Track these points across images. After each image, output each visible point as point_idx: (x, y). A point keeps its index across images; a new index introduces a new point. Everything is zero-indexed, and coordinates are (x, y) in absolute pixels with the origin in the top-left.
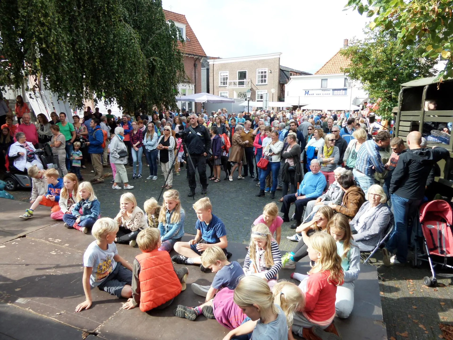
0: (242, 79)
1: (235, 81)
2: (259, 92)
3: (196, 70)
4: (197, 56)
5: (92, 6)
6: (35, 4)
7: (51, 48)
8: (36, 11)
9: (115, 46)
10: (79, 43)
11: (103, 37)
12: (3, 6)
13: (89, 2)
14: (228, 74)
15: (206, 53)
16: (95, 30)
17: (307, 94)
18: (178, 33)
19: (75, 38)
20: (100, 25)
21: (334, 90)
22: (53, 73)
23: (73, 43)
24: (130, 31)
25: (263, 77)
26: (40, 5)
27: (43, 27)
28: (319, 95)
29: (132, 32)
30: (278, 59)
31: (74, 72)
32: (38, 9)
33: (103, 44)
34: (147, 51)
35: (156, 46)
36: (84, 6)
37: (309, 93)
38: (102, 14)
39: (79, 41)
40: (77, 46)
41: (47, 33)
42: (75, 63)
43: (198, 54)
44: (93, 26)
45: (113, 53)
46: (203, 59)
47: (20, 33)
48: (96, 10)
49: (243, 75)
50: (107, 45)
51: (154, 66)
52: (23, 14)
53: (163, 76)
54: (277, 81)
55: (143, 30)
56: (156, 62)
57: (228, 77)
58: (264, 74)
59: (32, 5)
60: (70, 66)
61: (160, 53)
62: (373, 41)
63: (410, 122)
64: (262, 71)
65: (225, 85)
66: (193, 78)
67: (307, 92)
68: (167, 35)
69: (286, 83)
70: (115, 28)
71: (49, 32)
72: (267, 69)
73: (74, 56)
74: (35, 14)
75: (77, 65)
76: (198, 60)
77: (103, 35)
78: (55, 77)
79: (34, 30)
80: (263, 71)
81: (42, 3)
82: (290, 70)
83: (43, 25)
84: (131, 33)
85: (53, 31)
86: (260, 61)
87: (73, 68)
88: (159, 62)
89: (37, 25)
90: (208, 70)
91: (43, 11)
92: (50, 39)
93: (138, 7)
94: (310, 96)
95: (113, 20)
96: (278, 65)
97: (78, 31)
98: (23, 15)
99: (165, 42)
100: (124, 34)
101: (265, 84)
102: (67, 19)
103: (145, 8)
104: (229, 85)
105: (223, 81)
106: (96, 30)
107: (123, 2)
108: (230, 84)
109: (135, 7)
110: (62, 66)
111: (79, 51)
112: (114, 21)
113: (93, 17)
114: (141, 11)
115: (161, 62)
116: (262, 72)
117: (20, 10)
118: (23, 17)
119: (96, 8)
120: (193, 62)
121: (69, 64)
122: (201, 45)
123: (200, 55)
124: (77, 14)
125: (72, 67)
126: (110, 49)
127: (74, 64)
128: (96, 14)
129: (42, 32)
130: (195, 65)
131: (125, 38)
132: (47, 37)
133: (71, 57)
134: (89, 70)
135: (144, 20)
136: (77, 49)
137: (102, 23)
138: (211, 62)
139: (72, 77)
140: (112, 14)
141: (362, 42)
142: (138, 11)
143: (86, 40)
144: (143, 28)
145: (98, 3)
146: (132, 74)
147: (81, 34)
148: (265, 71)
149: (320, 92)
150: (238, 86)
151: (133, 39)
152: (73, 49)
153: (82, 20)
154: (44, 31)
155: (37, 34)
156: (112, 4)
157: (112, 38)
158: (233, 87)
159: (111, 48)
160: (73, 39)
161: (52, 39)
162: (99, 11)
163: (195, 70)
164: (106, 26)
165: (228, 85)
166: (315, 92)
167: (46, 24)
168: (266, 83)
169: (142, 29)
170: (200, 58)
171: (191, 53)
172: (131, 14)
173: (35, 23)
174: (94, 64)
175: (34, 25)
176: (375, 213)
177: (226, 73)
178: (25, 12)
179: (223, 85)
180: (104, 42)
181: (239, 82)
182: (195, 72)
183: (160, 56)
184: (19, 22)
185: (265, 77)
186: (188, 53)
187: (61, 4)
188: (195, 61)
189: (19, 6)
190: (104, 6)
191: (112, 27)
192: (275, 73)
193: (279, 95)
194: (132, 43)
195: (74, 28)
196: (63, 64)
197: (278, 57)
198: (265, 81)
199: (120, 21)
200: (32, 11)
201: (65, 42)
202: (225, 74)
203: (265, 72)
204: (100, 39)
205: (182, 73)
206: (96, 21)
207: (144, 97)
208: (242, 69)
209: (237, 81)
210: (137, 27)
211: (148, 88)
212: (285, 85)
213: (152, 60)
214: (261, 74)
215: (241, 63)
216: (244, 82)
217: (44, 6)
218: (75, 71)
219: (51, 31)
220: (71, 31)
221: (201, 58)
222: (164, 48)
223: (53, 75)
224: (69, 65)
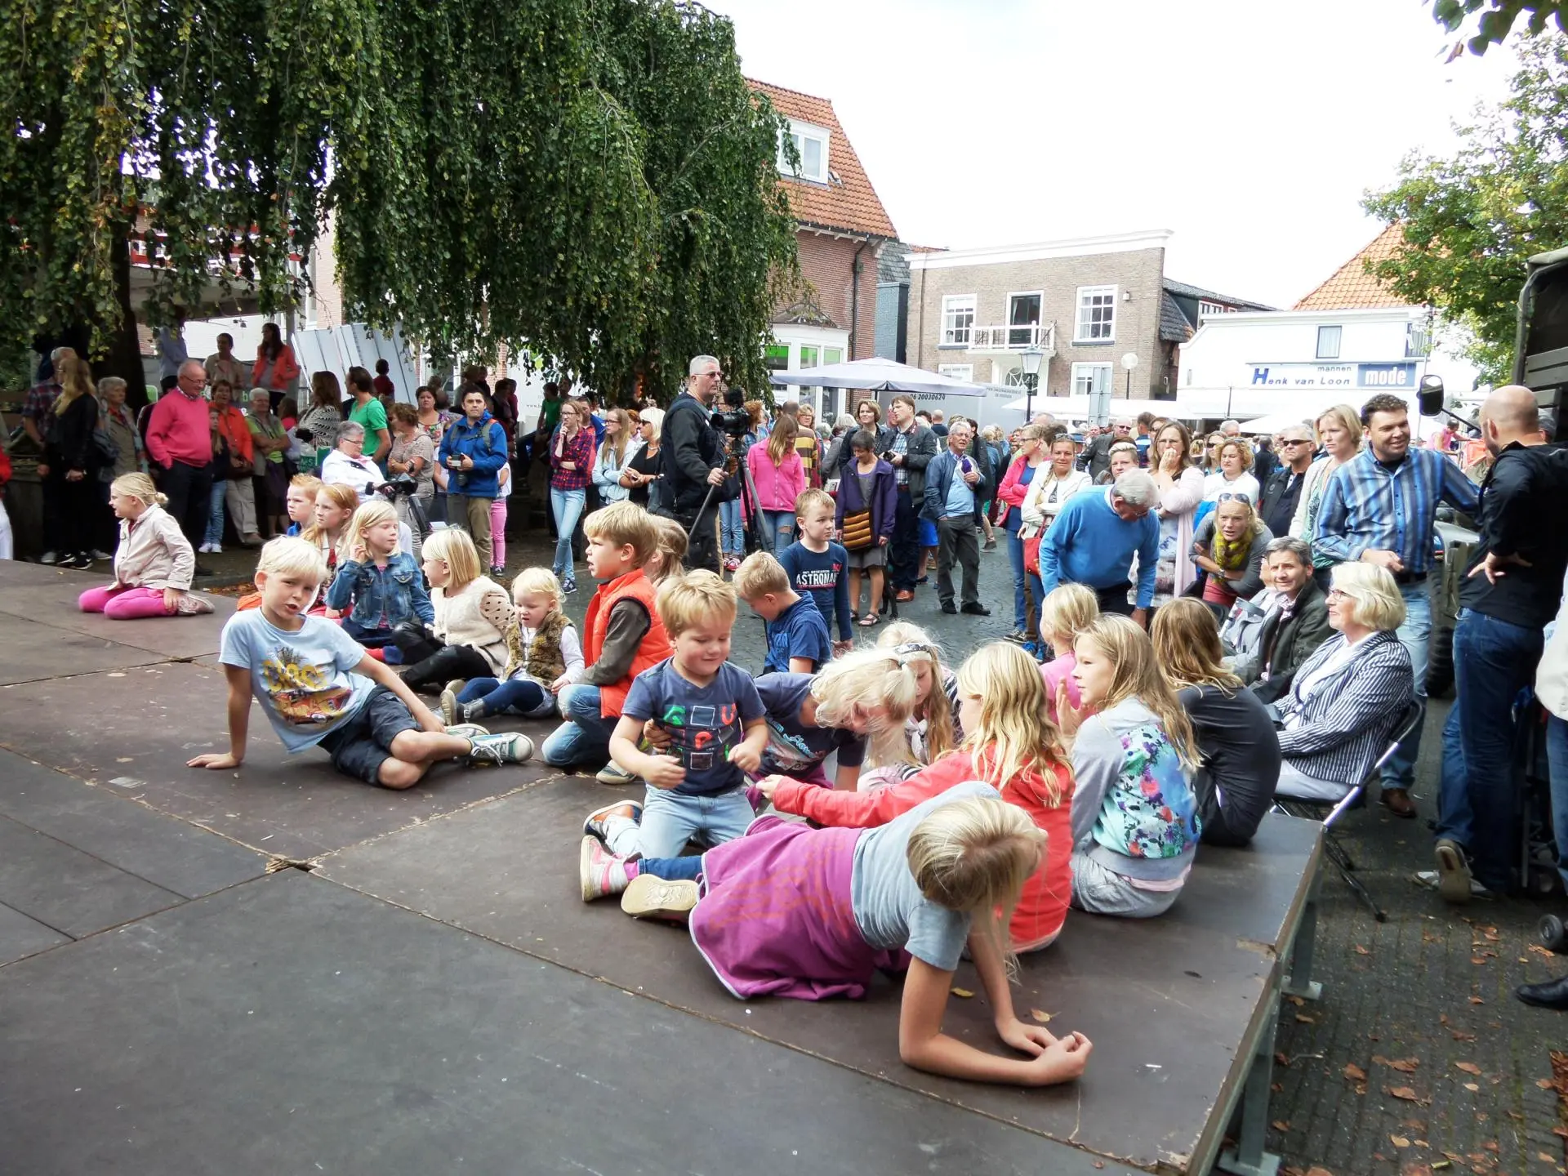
0: (1024, 322)
1: (996, 328)
2: (1080, 371)
3: (859, 283)
4: (863, 234)
5: (498, 36)
6: (314, 17)
7: (352, 152)
8: (317, 36)
9: (562, 163)
10: (450, 151)
11: (524, 133)
12: (225, 25)
13: (490, 26)
14: (973, 304)
15: (896, 226)
16: (501, 111)
17: (1260, 380)
18: (779, 133)
19: (437, 134)
20: (520, 98)
21: (1366, 367)
22: (356, 234)
23: (431, 150)
24: (613, 113)
25: (1102, 314)
26: (330, 17)
27: (335, 86)
28: (1307, 386)
29: (619, 118)
30: (1158, 254)
31: (424, 244)
32: (321, 29)
33: (526, 156)
34: (676, 194)
35: (705, 178)
36: (473, 37)
37: (1269, 378)
38: (529, 60)
39: (450, 145)
40: (441, 161)
41: (344, 104)
42: (433, 215)
43: (866, 229)
44: (495, 100)
45: (553, 187)
46: (883, 246)
47: (265, 101)
48: (510, 50)
49: (1026, 309)
50: (536, 163)
51: (691, 239)
52: (277, 46)
53: (722, 279)
54: (1151, 332)
55: (669, 127)
56: (701, 227)
57: (974, 313)
58: (1103, 306)
59: (306, 20)
60: (415, 221)
61: (718, 201)
62: (1487, 159)
63: (1553, 391)
64: (1098, 294)
65: (963, 344)
66: (847, 312)
67: (1261, 375)
68: (744, 141)
69: (1186, 338)
70: (569, 107)
71: (350, 103)
72: (1116, 287)
73: (429, 189)
74: (311, 46)
75: (438, 222)
76: (866, 251)
77: (527, 127)
78: (362, 249)
79: (305, 92)
80: (1103, 294)
81: (337, 11)
82: (1200, 294)
83: (333, 78)
84: (612, 120)
85: (361, 98)
86: (1090, 260)
87: (423, 229)
88: (710, 227)
89: (317, 79)
90: (904, 288)
91: (337, 36)
92: (351, 123)
93: (657, 52)
94: (1274, 386)
95: (562, 82)
96: (1156, 275)
97: (449, 115)
98: (279, 49)
99: (737, 165)
100: (590, 122)
101: (1106, 339)
102: (419, 75)
103: (680, 57)
104: (977, 342)
105: (954, 329)
106: (506, 112)
107: (609, 40)
108: (982, 338)
109: (648, 56)
110: (388, 215)
111: (446, 176)
112: (566, 86)
113: (499, 71)
114: (666, 67)
115: (718, 227)
116: (1097, 300)
117: (270, 34)
118: (277, 51)
119: (510, 42)
120: (848, 259)
121: (413, 214)
122: (881, 199)
123: (874, 231)
124: (450, 60)
125: (420, 225)
126: (546, 176)
127: (427, 218)
128: (510, 63)
129: (328, 99)
130: (855, 269)
131: (593, 136)
132: (344, 116)
133: (420, 193)
134: (477, 242)
135: (671, 94)
136: (443, 170)
137: (526, 90)
138: (916, 262)
139: (417, 258)
140: (562, 63)
141: (1448, 166)
142: (656, 67)
143: (473, 143)
144: (669, 120)
145: (518, 27)
146: (608, 254)
147: (459, 122)
148: (1108, 294)
149: (1313, 373)
150: (1007, 344)
151: (619, 137)
152: (429, 168)
153: (464, 80)
154: (335, 97)
155: (312, 105)
156: (562, 32)
157: (555, 138)
158: (989, 348)
159: (549, 170)
160: (431, 138)
161: (356, 122)
162: (521, 50)
163: (855, 284)
164: (541, 100)
165: (971, 343)
166: (1292, 373)
167: (343, 75)
168: (1112, 337)
169: (663, 122)
170: (874, 242)
171: (844, 225)
172: (635, 76)
173: (312, 72)
174: (491, 223)
175: (306, 80)
176: (1352, 663)
177: (967, 301)
178: (285, 39)
179: (953, 343)
180: (527, 149)
181: (1012, 332)
182: (855, 292)
183: (719, 209)
184: (266, 69)
185: (1108, 314)
186: (835, 224)
187: (401, 28)
188: (857, 253)
189: (271, 21)
190: (536, 35)
191: (559, 104)
192: (1145, 303)
193: (1157, 383)
194: (615, 149)
195: (438, 106)
196: (389, 207)
197: (1159, 244)
198: (1107, 329)
199: (586, 85)
200: (305, 35)
201: (402, 144)
202: (964, 305)
203: (1109, 299)
204: (515, 141)
205: (789, 271)
206: (509, 84)
207: (649, 337)
208: (1023, 287)
209: (1007, 327)
210: (648, 115)
211: (665, 311)
212: (1181, 346)
213: (684, 218)
214: (1092, 306)
215: (1021, 266)
216: (1030, 330)
217: (342, 22)
218: (428, 240)
219: (355, 103)
220: (428, 115)
221: (879, 244)
222: (732, 184)
223: (356, 239)
224: (410, 216)
